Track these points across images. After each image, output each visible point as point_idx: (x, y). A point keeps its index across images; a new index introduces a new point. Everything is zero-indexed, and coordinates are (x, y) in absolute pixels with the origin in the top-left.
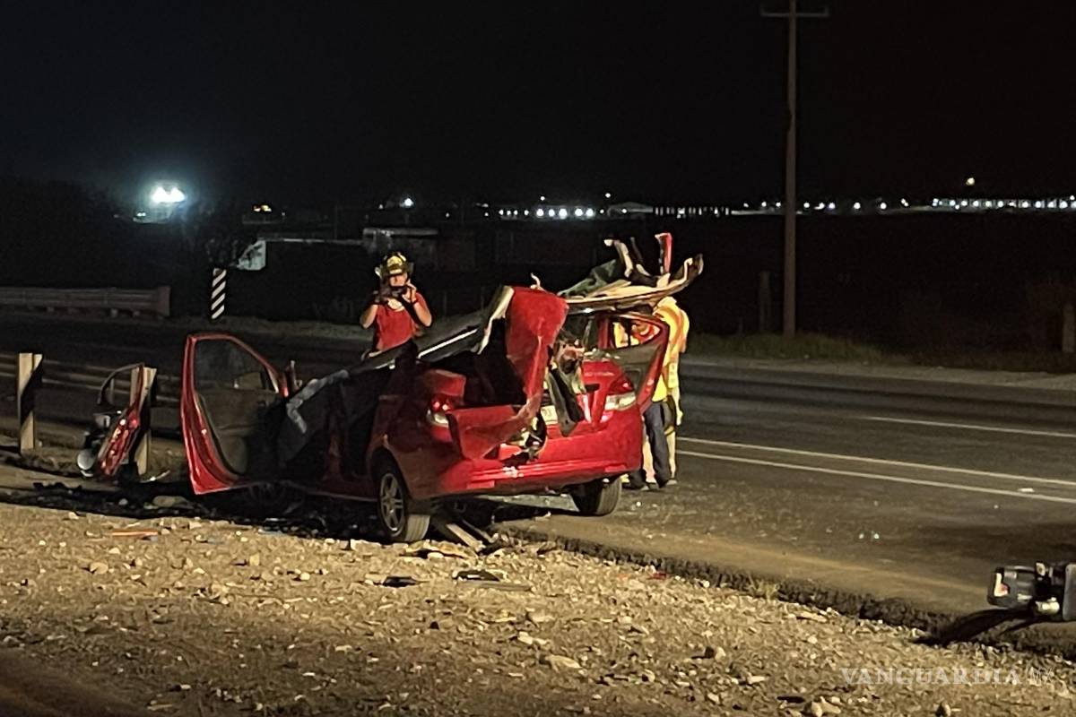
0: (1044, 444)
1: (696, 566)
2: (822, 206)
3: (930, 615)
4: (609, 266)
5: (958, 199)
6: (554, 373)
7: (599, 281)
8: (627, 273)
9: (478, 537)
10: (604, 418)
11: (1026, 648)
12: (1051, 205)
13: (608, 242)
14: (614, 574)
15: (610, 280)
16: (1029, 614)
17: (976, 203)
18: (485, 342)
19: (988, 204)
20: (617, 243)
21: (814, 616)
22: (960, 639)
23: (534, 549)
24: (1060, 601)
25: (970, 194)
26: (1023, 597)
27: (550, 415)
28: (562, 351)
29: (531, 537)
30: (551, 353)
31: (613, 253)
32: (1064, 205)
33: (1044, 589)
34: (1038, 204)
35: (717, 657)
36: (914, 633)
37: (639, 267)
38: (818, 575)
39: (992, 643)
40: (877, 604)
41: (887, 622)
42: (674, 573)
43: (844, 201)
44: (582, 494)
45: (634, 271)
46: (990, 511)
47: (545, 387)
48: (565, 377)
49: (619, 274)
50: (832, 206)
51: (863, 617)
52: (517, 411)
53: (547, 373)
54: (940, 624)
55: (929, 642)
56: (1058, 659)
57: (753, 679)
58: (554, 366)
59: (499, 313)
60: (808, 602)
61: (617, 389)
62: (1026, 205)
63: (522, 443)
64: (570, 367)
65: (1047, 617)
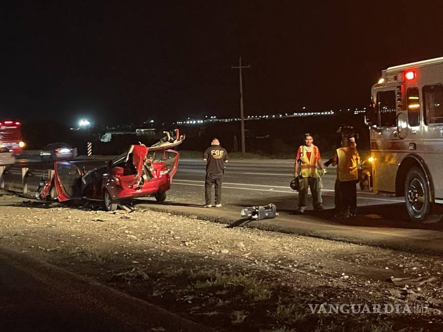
0: (283, 178)
1: (180, 212)
2: (264, 117)
3: (230, 221)
4: (165, 138)
5: (301, 112)
6: (145, 166)
7: (162, 142)
8: (169, 140)
9: (130, 208)
10: (160, 177)
11: (250, 227)
12: (326, 113)
13: (164, 132)
14: (160, 215)
15: (165, 142)
16: (250, 219)
17: (306, 114)
18: (127, 159)
19: (309, 114)
20: (166, 132)
21: (204, 223)
22: (236, 226)
23: (143, 211)
24: (258, 215)
25: (304, 111)
26: (250, 215)
27: (145, 177)
28: (147, 161)
29: (143, 208)
30: (144, 161)
31: (166, 135)
32: (329, 113)
33: (254, 213)
34: (322, 113)
35: (171, 233)
36: (226, 225)
37: (172, 138)
38: (207, 212)
39: (242, 227)
40: (219, 219)
41: (220, 223)
42: (175, 214)
43: (270, 115)
44: (157, 196)
45: (171, 139)
46: (260, 195)
47: (143, 170)
48: (148, 167)
49: (167, 140)
50: (267, 116)
51: (215, 222)
52: (135, 176)
53: (143, 167)
54: (232, 223)
55: (228, 227)
56: (256, 229)
57: (176, 238)
58: (145, 164)
59: (130, 152)
60: (203, 219)
61: (163, 169)
62: (319, 114)
63: (138, 184)
64: (149, 164)
65: (255, 219)
